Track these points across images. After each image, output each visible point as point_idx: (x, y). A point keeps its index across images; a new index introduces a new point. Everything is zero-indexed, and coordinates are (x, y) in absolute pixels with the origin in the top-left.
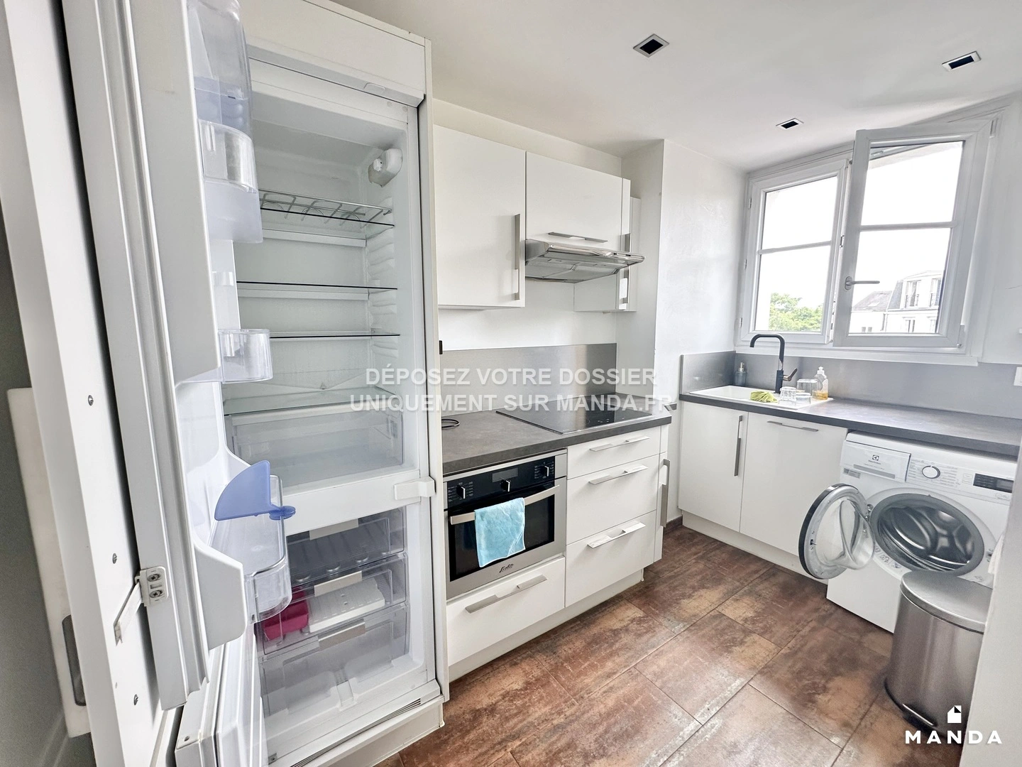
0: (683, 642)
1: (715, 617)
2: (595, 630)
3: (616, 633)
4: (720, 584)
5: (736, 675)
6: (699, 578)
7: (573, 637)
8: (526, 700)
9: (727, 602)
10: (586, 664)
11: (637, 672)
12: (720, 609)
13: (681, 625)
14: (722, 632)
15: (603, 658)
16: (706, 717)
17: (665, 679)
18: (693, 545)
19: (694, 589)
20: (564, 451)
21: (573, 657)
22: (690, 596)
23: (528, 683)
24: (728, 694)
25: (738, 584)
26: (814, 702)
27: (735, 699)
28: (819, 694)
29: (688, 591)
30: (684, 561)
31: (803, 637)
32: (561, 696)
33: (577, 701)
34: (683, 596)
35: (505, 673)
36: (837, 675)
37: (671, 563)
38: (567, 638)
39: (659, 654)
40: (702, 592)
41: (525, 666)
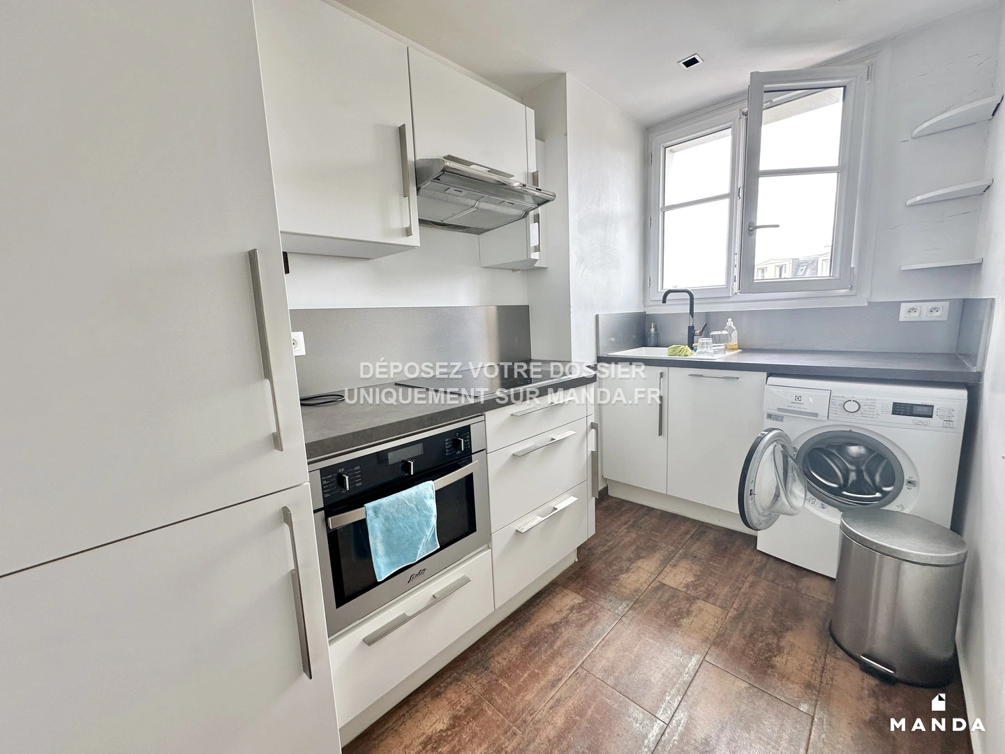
0: (629, 624)
1: (657, 589)
2: (531, 629)
3: (555, 627)
4: (655, 552)
5: (690, 652)
6: (633, 548)
7: (506, 643)
8: (455, 742)
9: (666, 569)
10: (526, 675)
11: (585, 672)
12: (659, 579)
13: (624, 604)
14: (666, 605)
15: (544, 662)
16: (669, 712)
17: (617, 674)
18: (622, 514)
19: (630, 560)
20: (482, 418)
21: (509, 669)
22: (628, 570)
23: (456, 718)
24: (687, 678)
25: (672, 548)
26: (773, 667)
27: (695, 683)
28: (775, 656)
29: (625, 564)
30: (616, 532)
31: (744, 594)
32: (498, 727)
33: (519, 728)
34: (621, 571)
35: (426, 710)
36: (787, 630)
37: (603, 536)
38: (500, 646)
39: (606, 644)
40: (639, 563)
41: (451, 694)
